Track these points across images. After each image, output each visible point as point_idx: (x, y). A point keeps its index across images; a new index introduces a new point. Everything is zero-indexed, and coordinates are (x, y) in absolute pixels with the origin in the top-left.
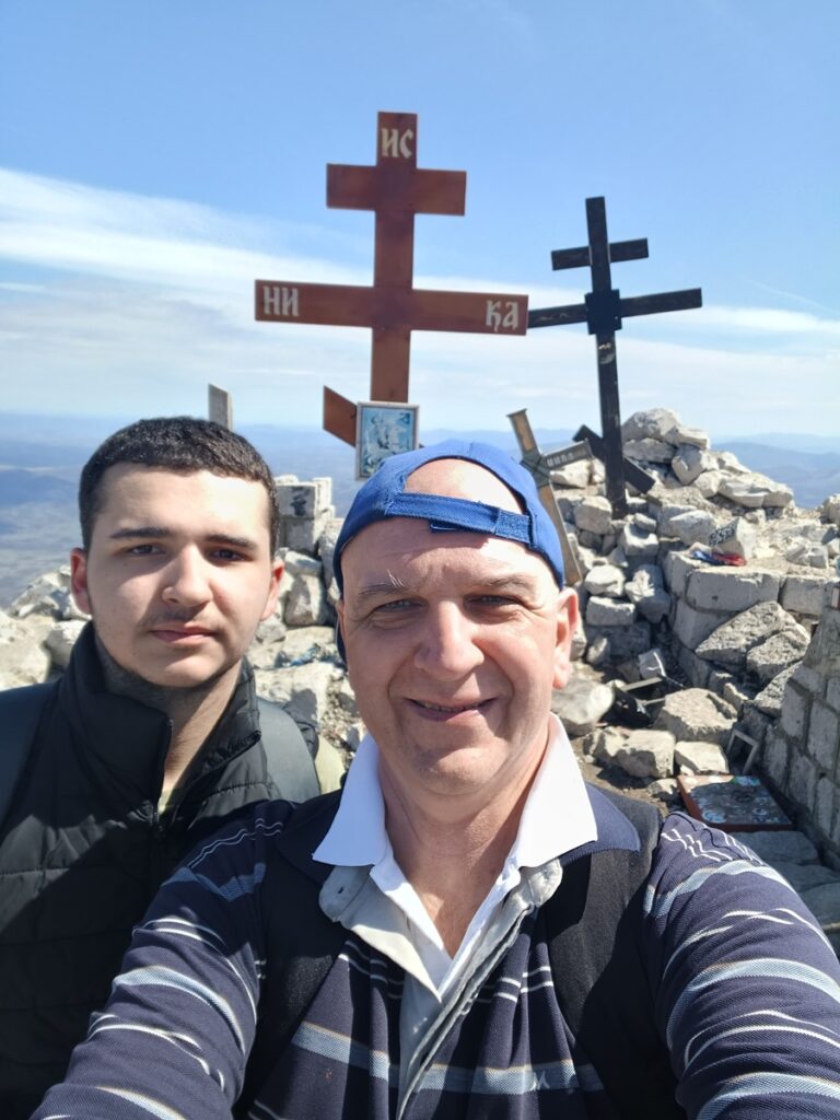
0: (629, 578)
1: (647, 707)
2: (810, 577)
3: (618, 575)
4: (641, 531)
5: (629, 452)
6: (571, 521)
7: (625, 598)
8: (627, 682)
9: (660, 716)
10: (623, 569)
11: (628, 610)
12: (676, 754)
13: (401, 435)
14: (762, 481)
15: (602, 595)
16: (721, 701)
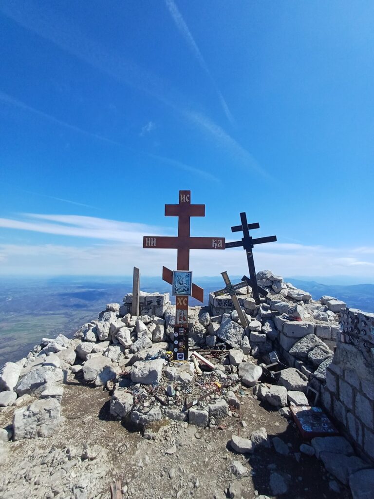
0: (263, 325)
1: (275, 375)
2: (324, 325)
3: (260, 324)
4: (265, 309)
5: (259, 283)
6: (243, 306)
7: (262, 332)
8: (267, 364)
9: (280, 379)
10: (261, 321)
11: (264, 336)
12: (288, 396)
13: (186, 281)
14: (301, 292)
15: (255, 331)
16: (301, 373)
